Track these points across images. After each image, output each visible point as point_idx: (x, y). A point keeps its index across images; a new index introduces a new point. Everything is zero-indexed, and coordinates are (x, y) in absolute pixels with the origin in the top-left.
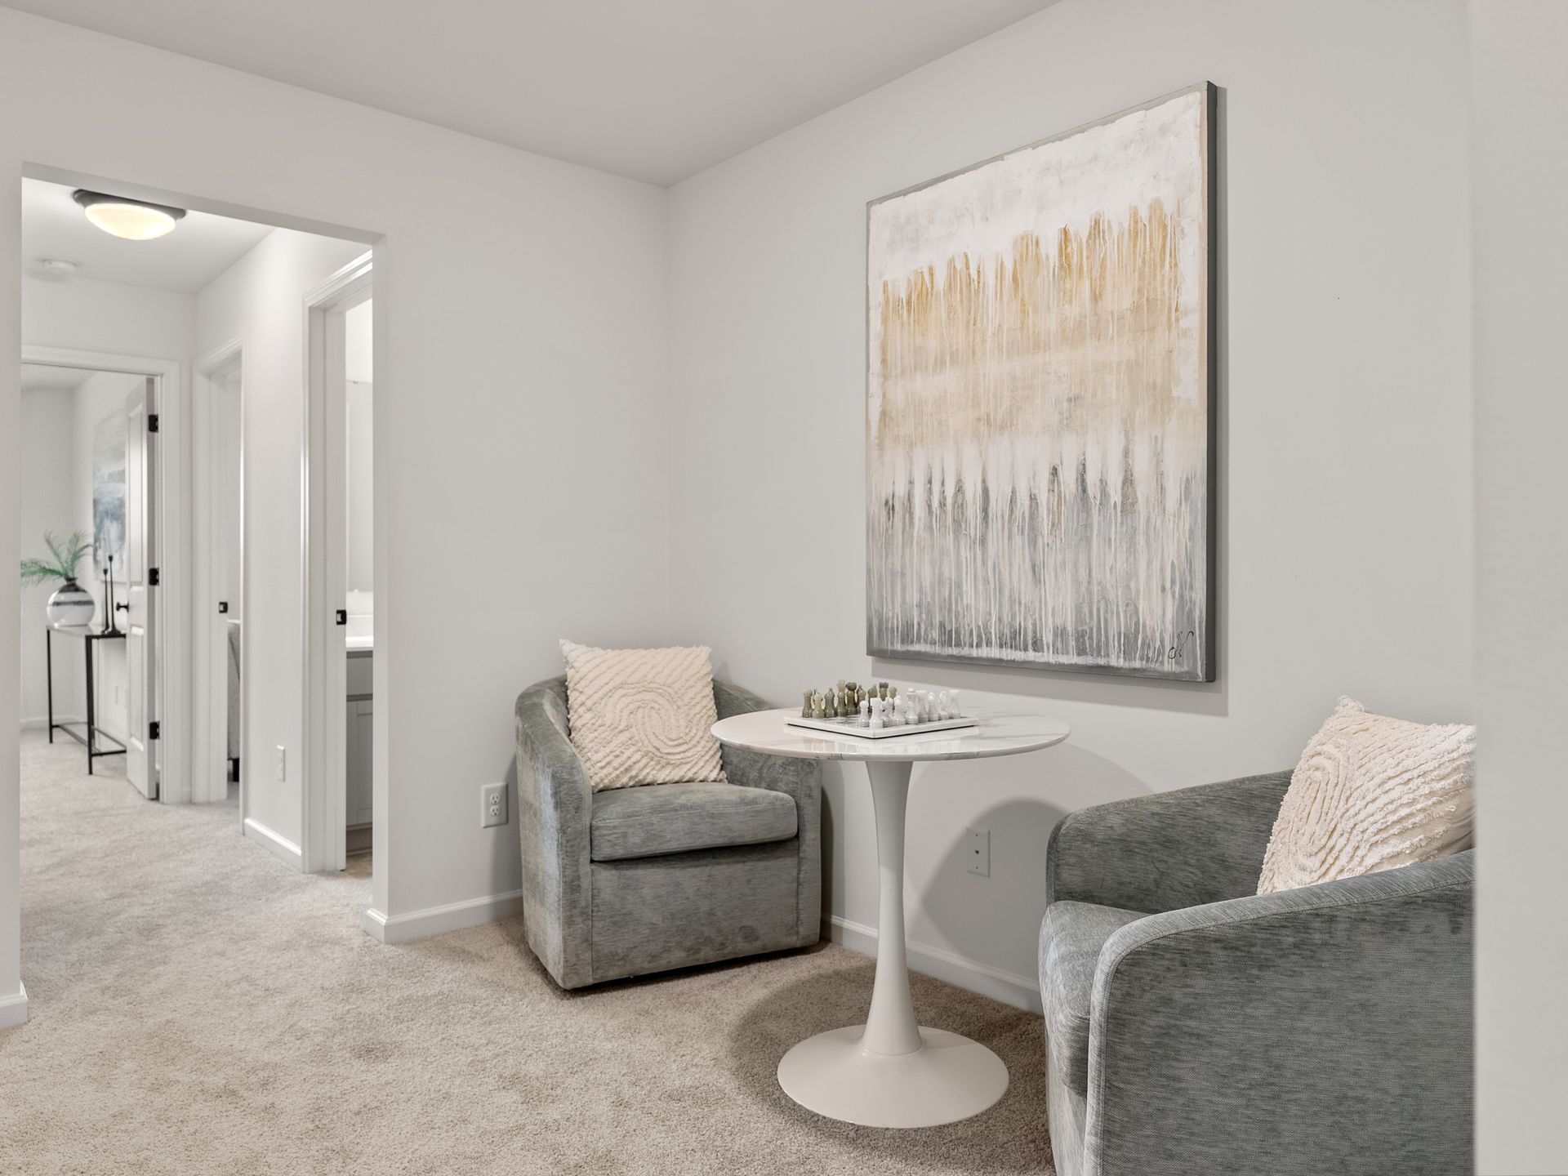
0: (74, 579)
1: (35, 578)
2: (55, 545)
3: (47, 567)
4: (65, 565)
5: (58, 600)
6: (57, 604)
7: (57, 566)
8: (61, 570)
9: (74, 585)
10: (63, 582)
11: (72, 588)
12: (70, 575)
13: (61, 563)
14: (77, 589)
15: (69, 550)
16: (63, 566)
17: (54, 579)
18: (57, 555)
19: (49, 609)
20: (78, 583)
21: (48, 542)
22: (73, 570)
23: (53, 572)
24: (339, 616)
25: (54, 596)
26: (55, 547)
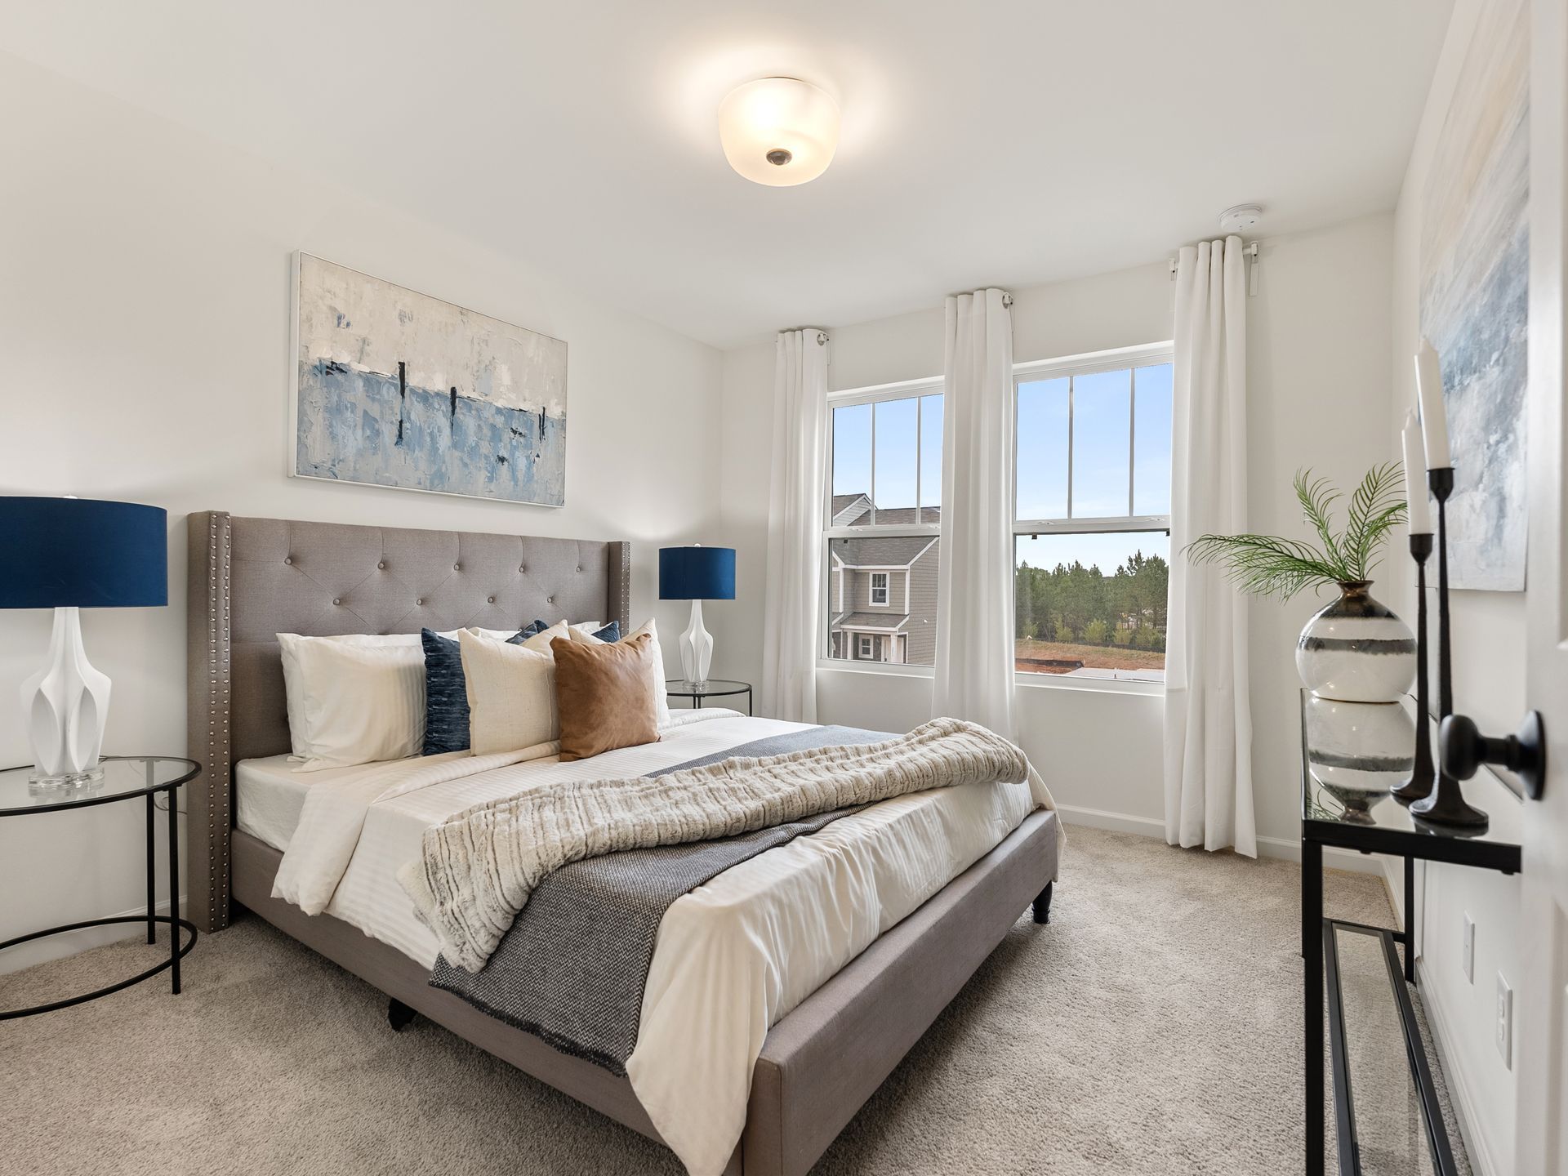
0: (1364, 584)
1: (1275, 580)
2: (1319, 504)
3: (1298, 555)
4: (1343, 552)
5: (1321, 635)
6: (1317, 644)
7: (1319, 551)
8: (1335, 564)
9: (1362, 598)
10: (1333, 592)
11: (1356, 607)
12: (1353, 573)
14: (1370, 611)
16: (1339, 555)
18: (1322, 526)
19: (1296, 655)
20: (1374, 594)
21: (1304, 497)
22: (1360, 564)
23: (1316, 568)
25: (1312, 626)
26: (1318, 508)
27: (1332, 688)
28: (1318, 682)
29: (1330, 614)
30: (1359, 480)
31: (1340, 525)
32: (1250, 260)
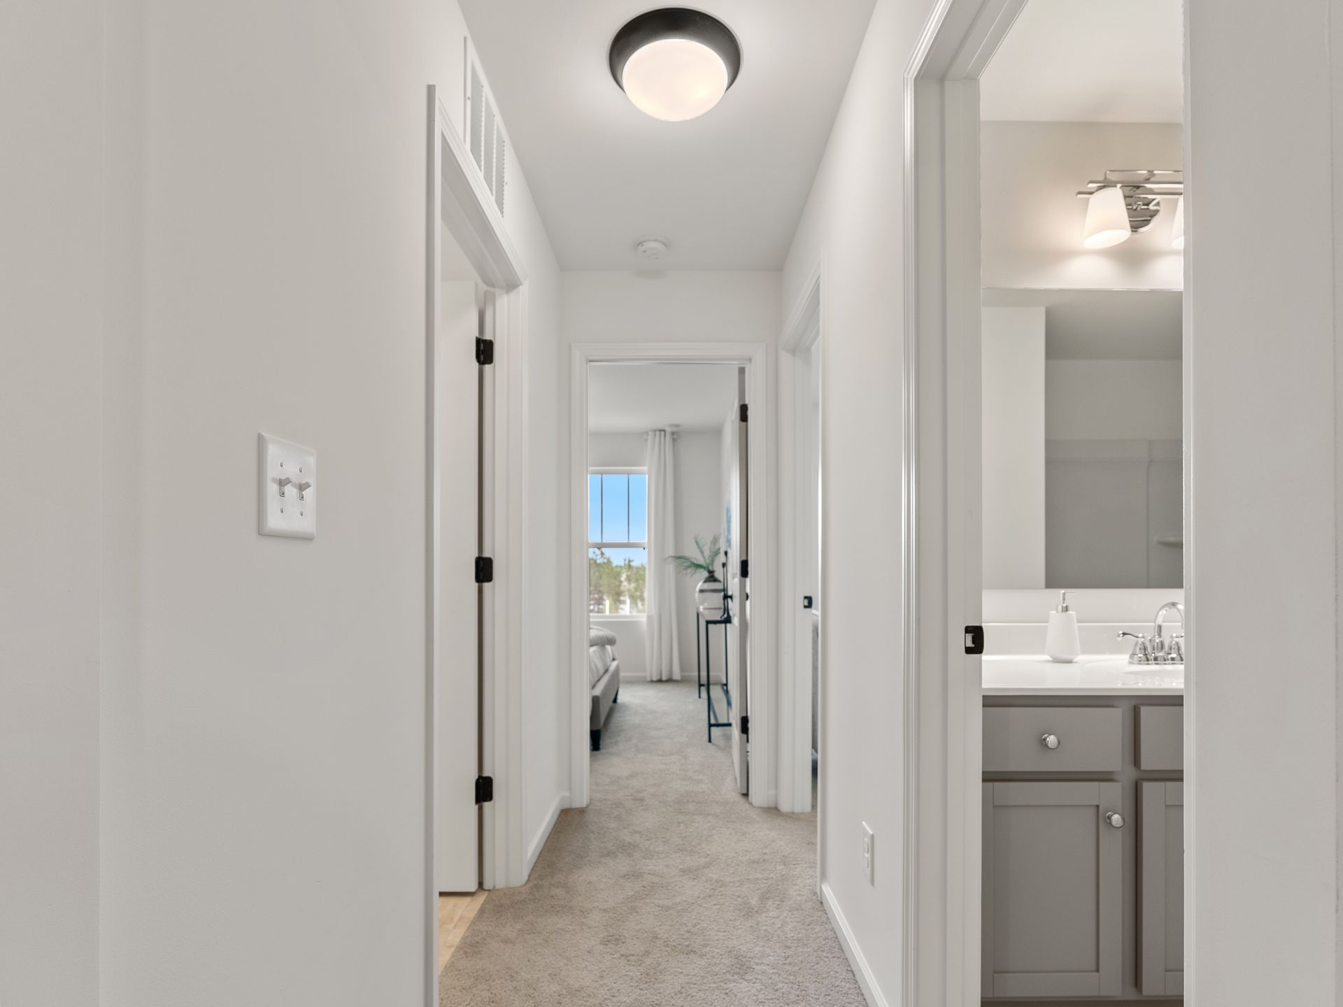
0: (712, 571)
1: (689, 570)
2: (701, 545)
3: (695, 562)
4: (707, 561)
5: (703, 588)
6: (702, 591)
7: (701, 561)
8: (705, 565)
9: (713, 576)
10: (706, 574)
11: (711, 579)
12: (711, 568)
13: (704, 557)
14: (714, 580)
15: (710, 549)
16: (705, 561)
17: (701, 572)
18: (702, 552)
19: (697, 595)
20: (716, 575)
21: (697, 543)
22: (712, 565)
23: (699, 566)
24: (969, 637)
25: (700, 585)
26: (701, 546)
27: (706, 605)
28: (702, 603)
29: (705, 582)
30: (711, 538)
31: (707, 553)
32: (674, 440)
